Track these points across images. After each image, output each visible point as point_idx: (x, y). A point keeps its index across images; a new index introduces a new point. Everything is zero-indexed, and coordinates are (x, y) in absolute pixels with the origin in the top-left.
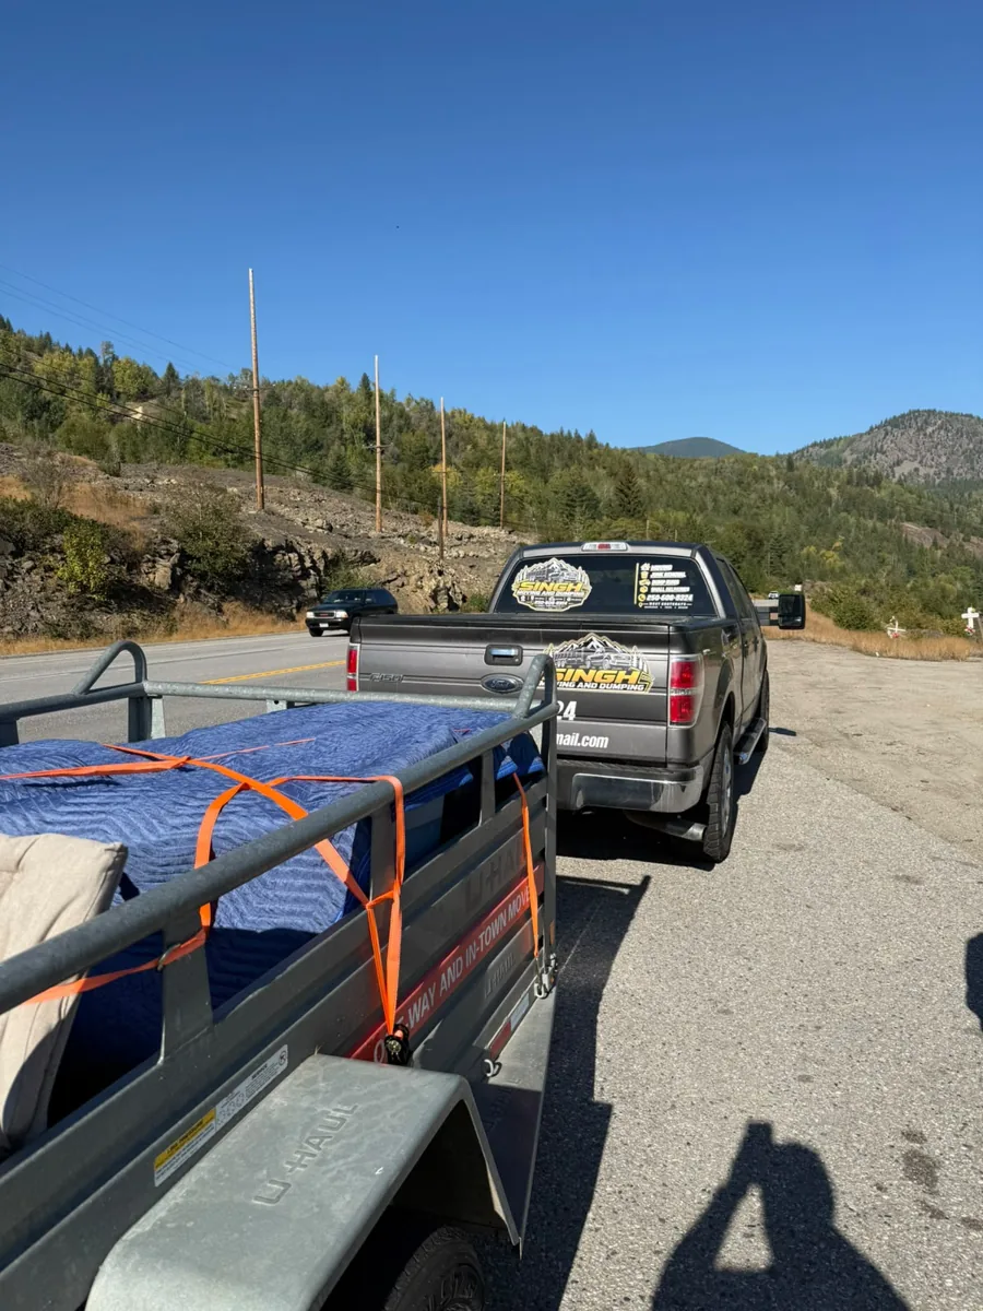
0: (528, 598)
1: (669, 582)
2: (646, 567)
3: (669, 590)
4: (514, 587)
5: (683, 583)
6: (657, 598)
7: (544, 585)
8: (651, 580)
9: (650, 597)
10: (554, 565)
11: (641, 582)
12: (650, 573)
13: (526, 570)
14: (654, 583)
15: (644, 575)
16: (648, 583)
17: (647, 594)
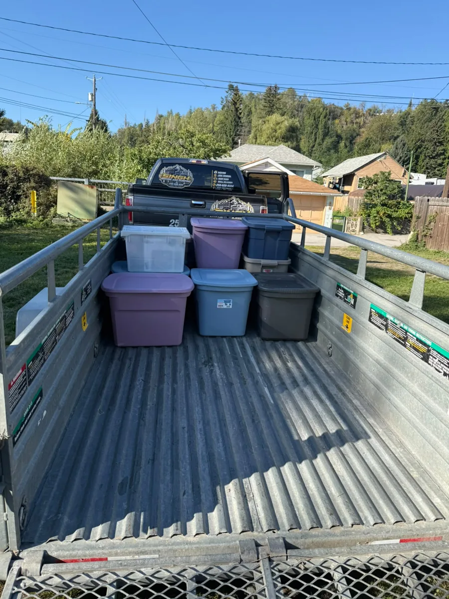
0: (166, 181)
1: (225, 179)
2: (216, 172)
3: (225, 182)
4: (160, 176)
5: (230, 180)
6: (220, 185)
7: (173, 176)
8: (218, 178)
9: (218, 185)
10: (178, 168)
11: (214, 178)
12: (217, 174)
13: (165, 169)
14: (219, 179)
15: (215, 175)
16: (217, 179)
17: (216, 183)
